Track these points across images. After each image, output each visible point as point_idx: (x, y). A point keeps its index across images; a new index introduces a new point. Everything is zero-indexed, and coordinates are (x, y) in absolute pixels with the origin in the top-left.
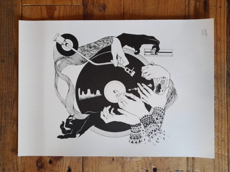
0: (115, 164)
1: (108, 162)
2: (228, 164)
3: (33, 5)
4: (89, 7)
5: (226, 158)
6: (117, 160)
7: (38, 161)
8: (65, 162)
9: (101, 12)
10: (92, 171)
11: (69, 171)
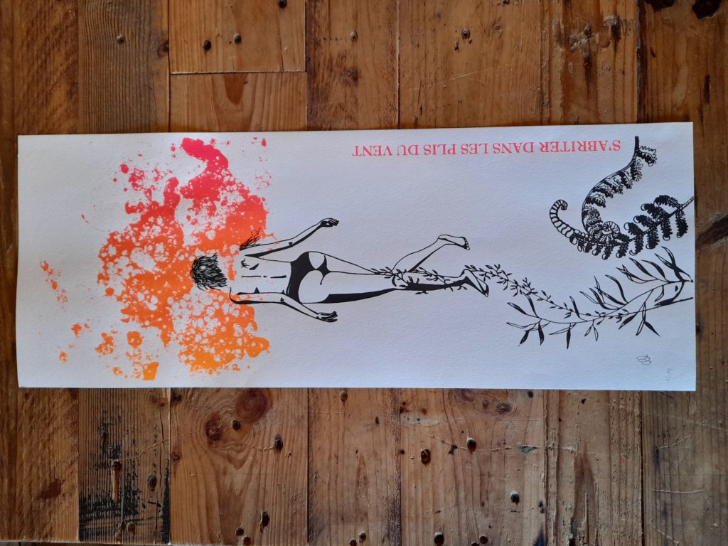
0: (382, 431)
1: (365, 426)
2: (641, 433)
3: (196, 74)
4: (321, 75)
5: (636, 418)
6: (386, 423)
7: (208, 423)
8: (270, 426)
9: (348, 86)
10: (331, 448)
11: (279, 446)
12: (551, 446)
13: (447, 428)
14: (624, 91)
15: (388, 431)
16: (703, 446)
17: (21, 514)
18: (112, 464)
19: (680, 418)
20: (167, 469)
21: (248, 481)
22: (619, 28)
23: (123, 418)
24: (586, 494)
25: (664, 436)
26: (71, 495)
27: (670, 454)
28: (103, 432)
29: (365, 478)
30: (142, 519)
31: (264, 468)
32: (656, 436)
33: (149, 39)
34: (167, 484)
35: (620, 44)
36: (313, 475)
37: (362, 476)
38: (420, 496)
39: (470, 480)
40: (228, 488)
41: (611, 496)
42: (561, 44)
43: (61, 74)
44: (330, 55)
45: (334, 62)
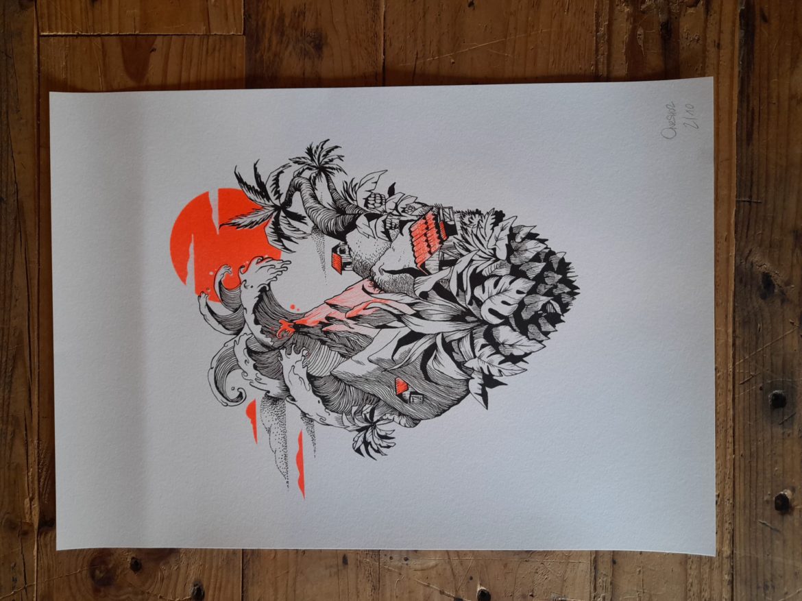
0: (352, 576)
1: (326, 569)
4: (266, 41)
6: (358, 565)
7: (94, 560)
8: (186, 566)
11: (199, 596)
12: (600, 600)
13: (449, 572)
15: (361, 577)
25: (766, 587)
32: (754, 587)
44: (281, 10)
45: (287, 21)
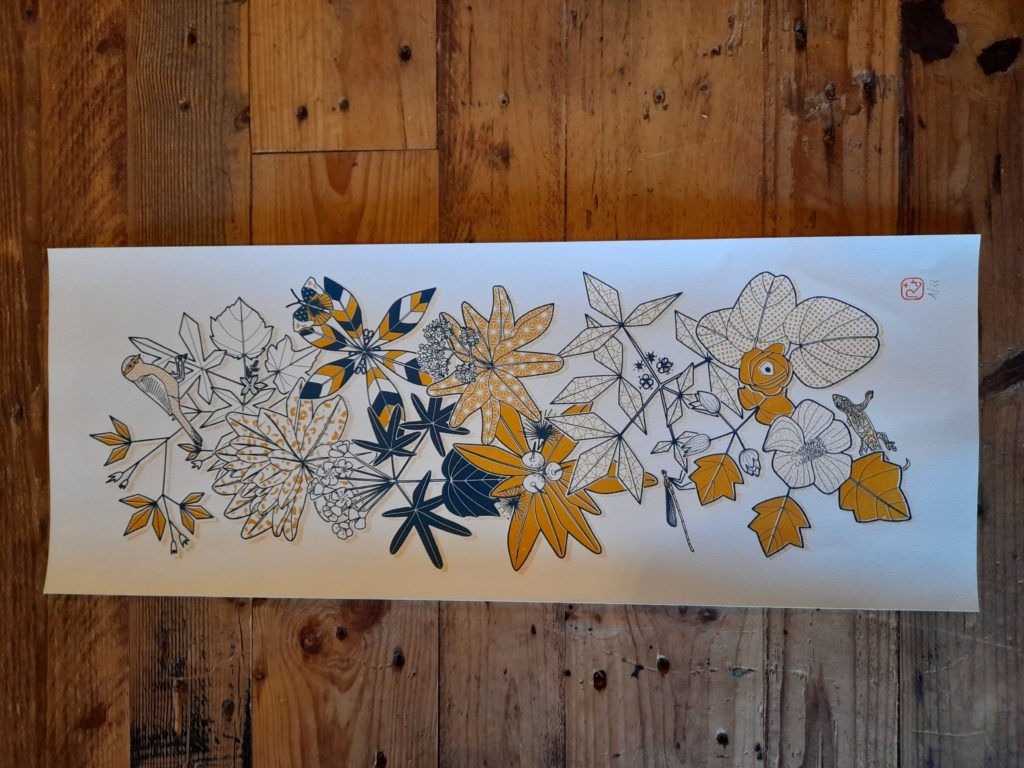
0: (540, 645)
1: (516, 638)
2: (898, 652)
3: (287, 152)
4: (457, 156)
5: (892, 632)
6: (546, 634)
7: (303, 630)
8: (388, 636)
9: (495, 170)
10: (470, 666)
11: (399, 662)
12: (773, 668)
13: (630, 641)
14: (880, 176)
15: (548, 645)
16: (984, 671)
17: (53, 748)
18: (175, 683)
19: (952, 633)
20: (248, 692)
21: (356, 710)
22: (874, 88)
23: (188, 622)
24: (821, 734)
25: (930, 656)
26: (119, 724)
27: (938, 681)
28: (161, 640)
29: (516, 708)
30: (216, 759)
31: (379, 693)
32: (919, 656)
33: (224, 106)
34: (248, 711)
35: (876, 111)
36: (445, 703)
37: (512, 706)
38: (592, 732)
39: (661, 713)
40: (330, 718)
41: (855, 737)
42: (792, 111)
43: (103, 152)
44: (471, 126)
45: (476, 136)
